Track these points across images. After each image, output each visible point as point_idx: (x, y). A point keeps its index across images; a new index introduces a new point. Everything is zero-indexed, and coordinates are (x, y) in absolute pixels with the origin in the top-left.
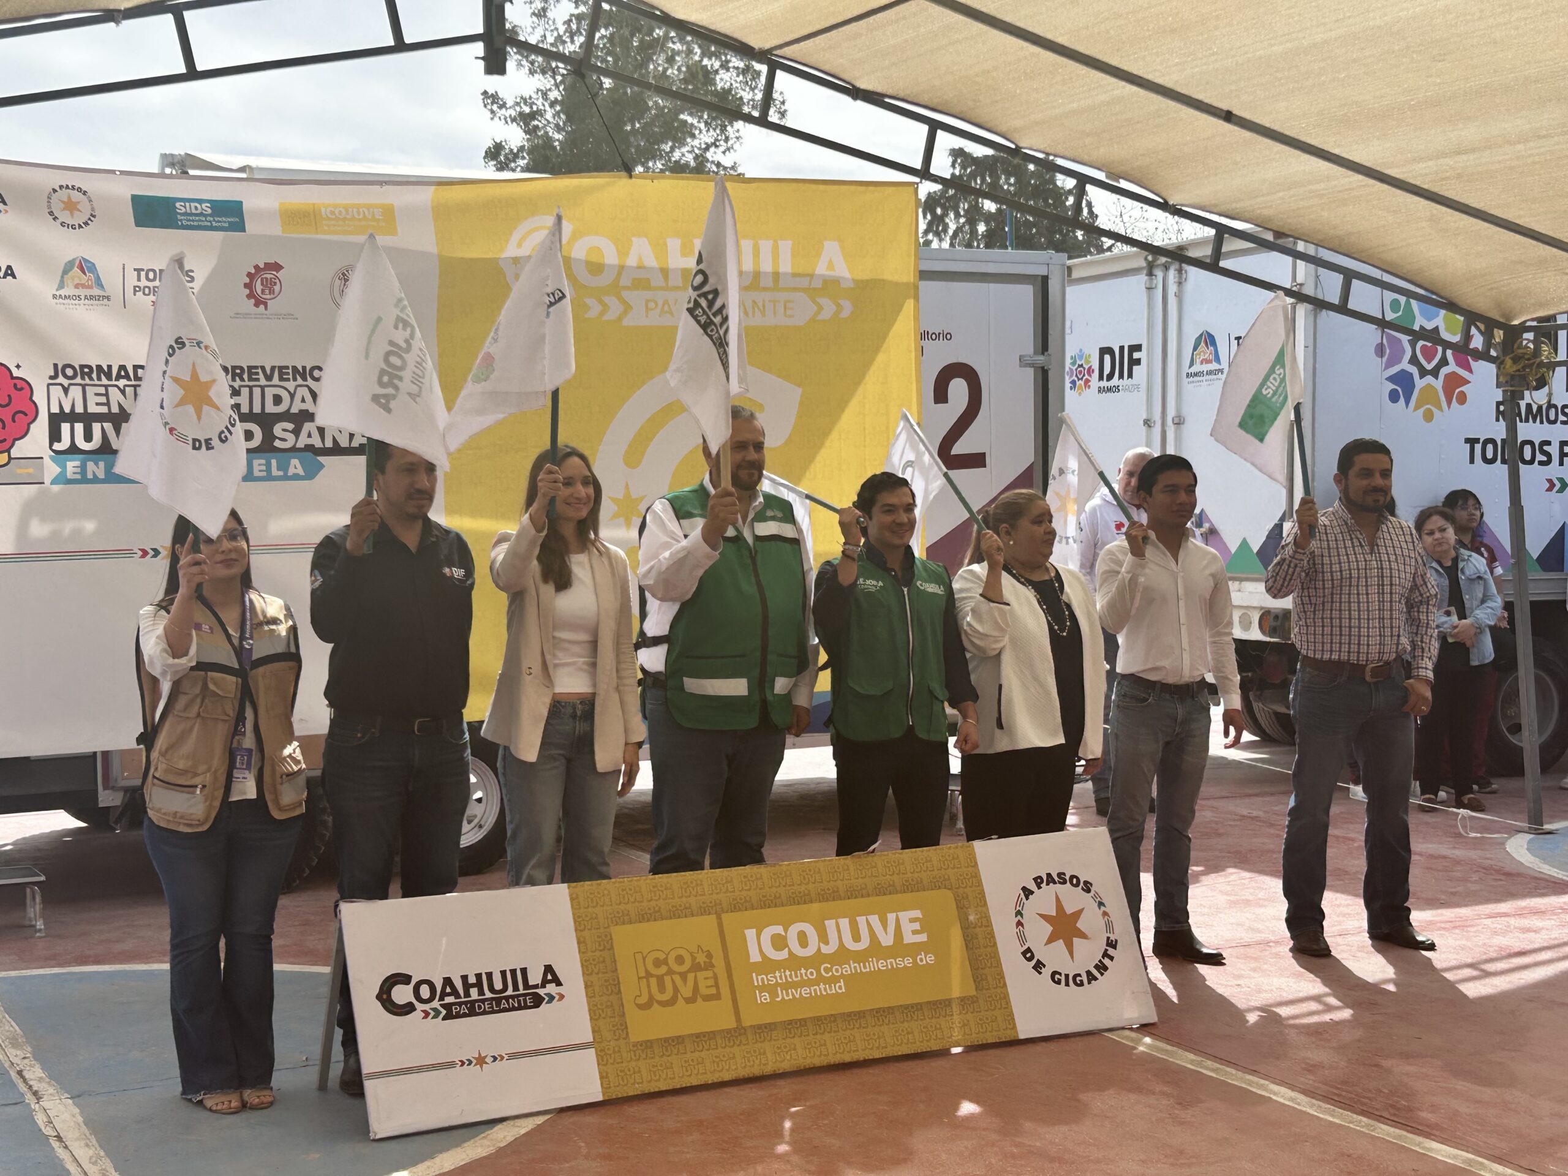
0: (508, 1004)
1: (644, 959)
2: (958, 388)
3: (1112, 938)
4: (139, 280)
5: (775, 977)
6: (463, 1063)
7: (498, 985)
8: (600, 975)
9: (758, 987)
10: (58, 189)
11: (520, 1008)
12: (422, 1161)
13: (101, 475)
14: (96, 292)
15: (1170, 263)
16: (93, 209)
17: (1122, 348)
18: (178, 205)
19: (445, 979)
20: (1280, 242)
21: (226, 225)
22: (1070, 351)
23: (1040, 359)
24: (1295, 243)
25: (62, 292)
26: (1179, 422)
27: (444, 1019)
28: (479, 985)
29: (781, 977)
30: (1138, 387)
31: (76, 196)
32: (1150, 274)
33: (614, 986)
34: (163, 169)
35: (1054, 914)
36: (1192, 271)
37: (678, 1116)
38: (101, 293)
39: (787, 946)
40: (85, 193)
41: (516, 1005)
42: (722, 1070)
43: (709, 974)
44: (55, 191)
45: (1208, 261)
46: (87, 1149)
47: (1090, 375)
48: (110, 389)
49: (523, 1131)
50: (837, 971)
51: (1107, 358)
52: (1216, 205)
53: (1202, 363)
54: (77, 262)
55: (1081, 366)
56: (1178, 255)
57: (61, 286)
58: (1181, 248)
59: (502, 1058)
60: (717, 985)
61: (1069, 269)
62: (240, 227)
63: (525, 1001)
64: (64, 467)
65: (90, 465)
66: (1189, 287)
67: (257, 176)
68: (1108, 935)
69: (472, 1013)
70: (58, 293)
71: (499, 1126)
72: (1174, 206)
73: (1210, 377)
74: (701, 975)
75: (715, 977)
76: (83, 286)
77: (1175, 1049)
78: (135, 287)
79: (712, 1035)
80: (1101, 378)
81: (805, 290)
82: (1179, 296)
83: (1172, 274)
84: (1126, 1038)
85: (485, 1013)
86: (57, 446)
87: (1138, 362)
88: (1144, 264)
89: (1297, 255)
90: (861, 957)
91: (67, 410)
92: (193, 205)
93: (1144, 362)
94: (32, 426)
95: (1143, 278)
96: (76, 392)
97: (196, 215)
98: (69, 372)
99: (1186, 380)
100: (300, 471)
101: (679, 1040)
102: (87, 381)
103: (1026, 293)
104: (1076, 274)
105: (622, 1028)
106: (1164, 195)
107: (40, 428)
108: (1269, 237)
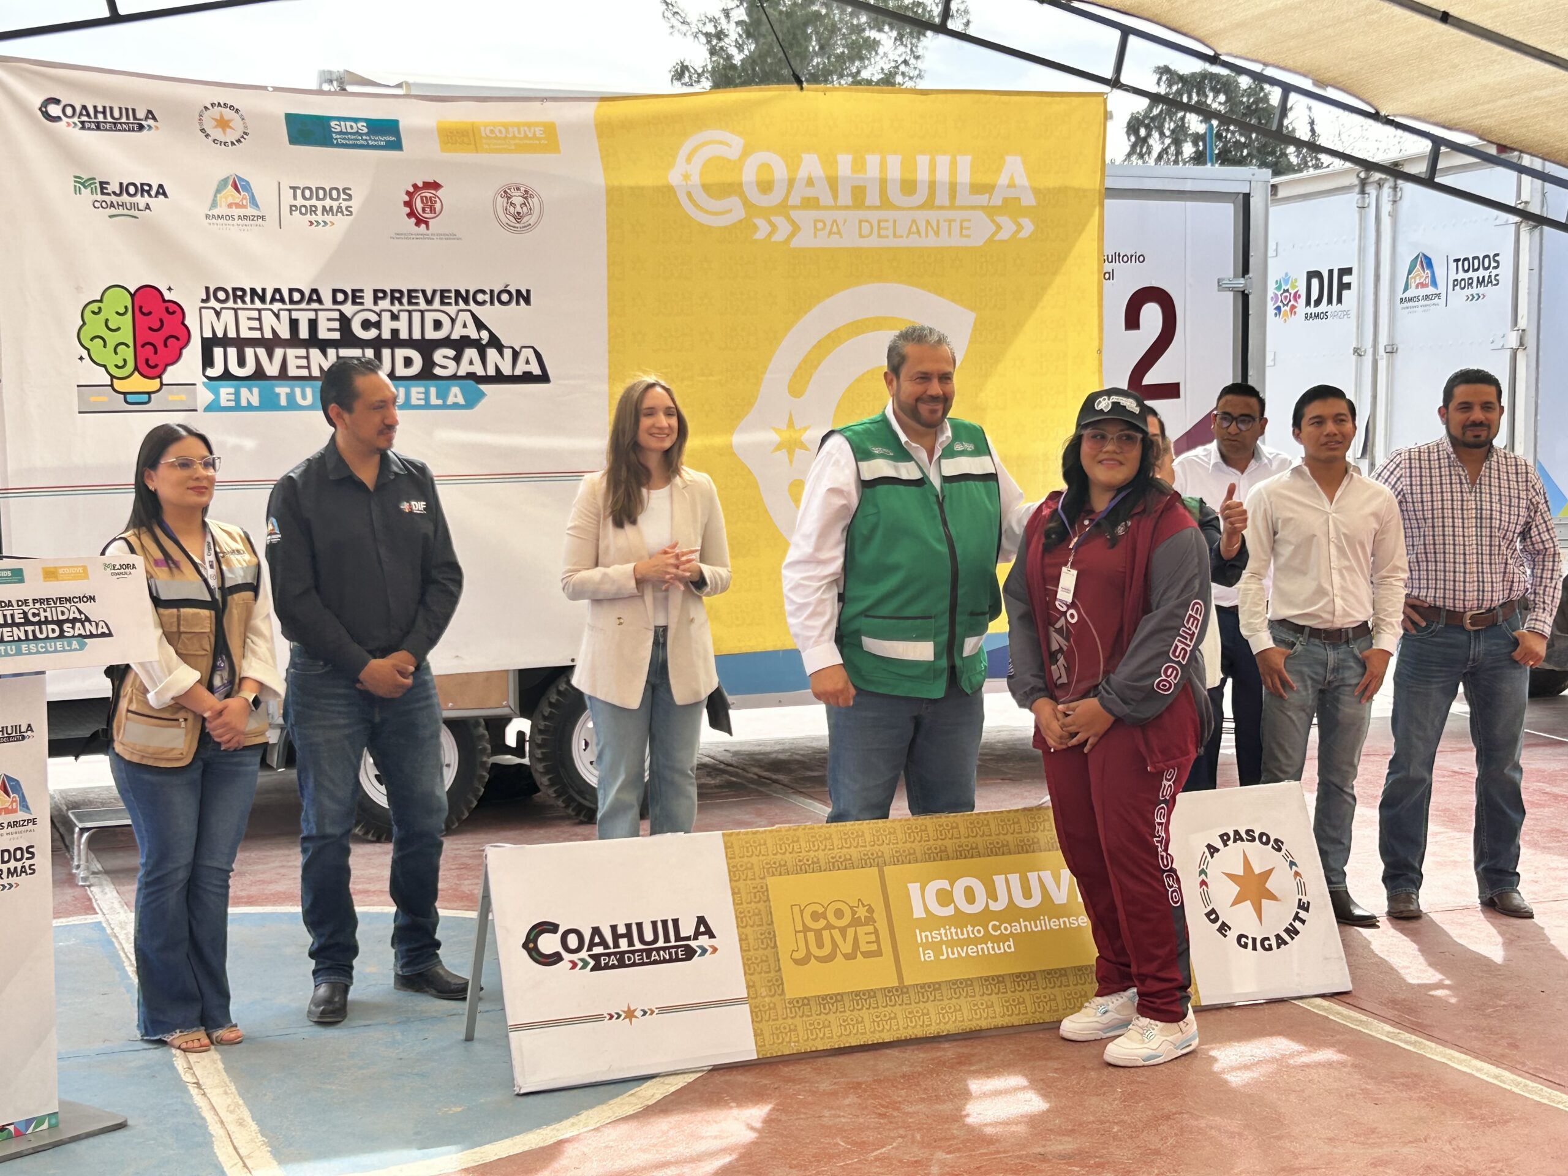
0: (659, 956)
1: (802, 912)
2: (1151, 314)
3: (1305, 900)
4: (295, 197)
5: (940, 934)
6: (611, 1017)
7: (649, 936)
8: (756, 928)
9: (922, 944)
10: (209, 106)
11: (671, 961)
12: (567, 1118)
13: (255, 401)
14: (250, 211)
15: (1386, 180)
16: (246, 127)
17: (1331, 272)
18: (333, 124)
19: (593, 928)
20: (1503, 156)
21: (383, 143)
22: (1274, 274)
23: (1241, 282)
24: (1520, 158)
25: (215, 212)
26: (1392, 351)
27: (592, 970)
28: (628, 935)
29: (946, 935)
30: (1347, 313)
31: (228, 114)
32: (1363, 192)
33: (770, 939)
34: (321, 85)
35: (1242, 874)
36: (1408, 188)
37: (835, 1078)
38: (255, 212)
39: (953, 901)
40: (237, 111)
41: (667, 957)
42: (882, 1031)
43: (870, 929)
44: (206, 108)
45: (1423, 176)
46: (225, 1097)
47: (1296, 300)
48: (263, 313)
49: (673, 1089)
50: (1006, 929)
51: (1315, 282)
52: (1430, 115)
53: (1417, 287)
54: (231, 181)
55: (1287, 291)
56: (1395, 171)
57: (214, 204)
58: (1396, 164)
59: (652, 1012)
60: (878, 941)
61: (1274, 187)
62: (397, 145)
63: (676, 953)
64: (217, 394)
65: (244, 392)
66: (1404, 205)
67: (413, 93)
68: (1300, 897)
69: (622, 964)
70: (210, 213)
71: (649, 1083)
72: (1386, 117)
73: (1427, 302)
74: (861, 930)
75: (876, 932)
76: (238, 206)
77: (1370, 1019)
78: (291, 206)
79: (871, 994)
80: (1308, 303)
81: (983, 208)
82: (1394, 215)
83: (1386, 190)
84: (1319, 1007)
85: (634, 964)
86: (210, 372)
87: (1348, 286)
88: (1356, 181)
89: (1522, 170)
90: (1032, 915)
91: (220, 335)
92: (348, 124)
93: (1354, 286)
94: (185, 351)
95: (1354, 196)
96: (228, 316)
97: (351, 133)
98: (221, 295)
99: (1399, 306)
100: (461, 400)
101: (838, 998)
102: (240, 304)
103: (1227, 212)
104: (1282, 193)
105: (777, 985)
106: (1375, 104)
107: (193, 352)
108: (1493, 150)
